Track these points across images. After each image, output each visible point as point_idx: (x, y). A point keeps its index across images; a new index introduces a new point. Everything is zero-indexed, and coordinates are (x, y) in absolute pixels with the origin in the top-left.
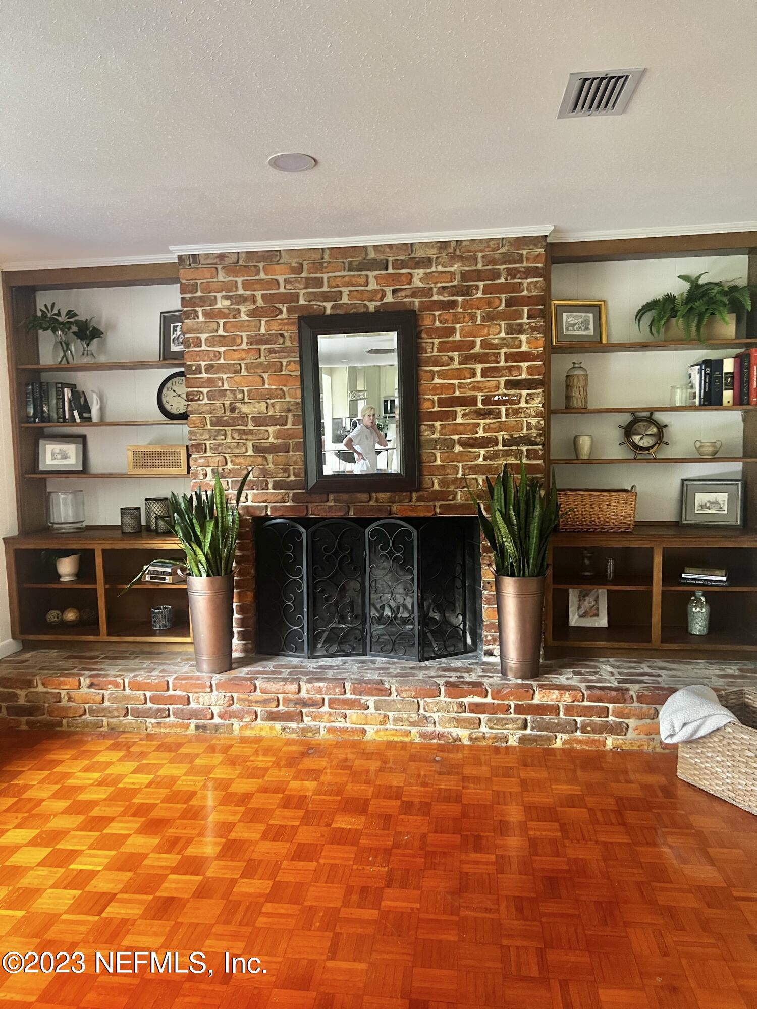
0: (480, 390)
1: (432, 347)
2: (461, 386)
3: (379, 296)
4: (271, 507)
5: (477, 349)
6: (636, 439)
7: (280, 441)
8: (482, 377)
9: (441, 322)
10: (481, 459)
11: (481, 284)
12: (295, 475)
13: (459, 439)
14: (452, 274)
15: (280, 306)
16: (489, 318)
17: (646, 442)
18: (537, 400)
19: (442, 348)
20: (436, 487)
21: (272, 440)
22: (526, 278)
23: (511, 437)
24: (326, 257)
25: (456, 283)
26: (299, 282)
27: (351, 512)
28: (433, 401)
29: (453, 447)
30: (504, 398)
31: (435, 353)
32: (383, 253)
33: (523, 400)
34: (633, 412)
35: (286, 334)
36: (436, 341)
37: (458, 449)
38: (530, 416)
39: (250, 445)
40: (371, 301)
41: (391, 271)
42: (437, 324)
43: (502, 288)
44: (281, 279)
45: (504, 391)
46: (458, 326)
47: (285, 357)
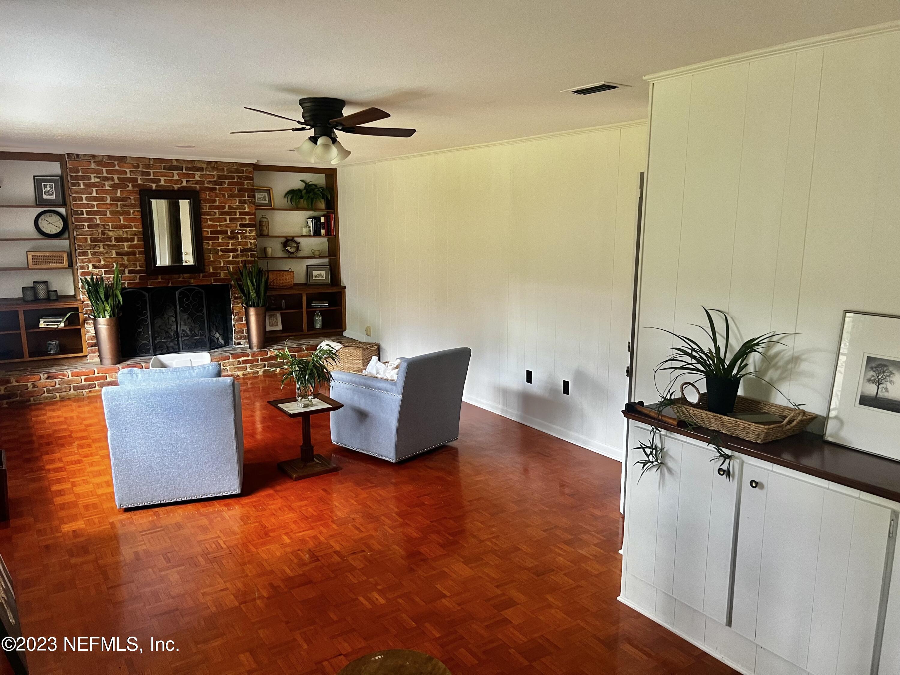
0: (229, 227)
1: (206, 207)
2: (220, 225)
3: (180, 183)
4: (127, 283)
5: (227, 209)
6: (289, 248)
7: (131, 250)
8: (230, 222)
9: (209, 196)
10: (231, 258)
11: (227, 181)
12: (140, 266)
13: (221, 249)
14: (213, 175)
15: (128, 183)
16: (231, 196)
17: (292, 250)
18: (254, 233)
19: (211, 207)
20: (211, 271)
21: (126, 249)
22: (246, 180)
23: (244, 248)
24: (151, 162)
25: (215, 179)
26: (138, 173)
27: (170, 284)
28: (208, 232)
29: (218, 253)
30: (240, 231)
31: (207, 210)
32: (181, 163)
33: (248, 232)
34: (286, 237)
35: (131, 197)
36: (208, 205)
37: (220, 253)
38: (251, 239)
39: (114, 252)
40: (176, 184)
41: (184, 171)
42: (208, 197)
43: (237, 184)
44: (128, 171)
45: (239, 228)
46: (217, 199)
47: (132, 209)
